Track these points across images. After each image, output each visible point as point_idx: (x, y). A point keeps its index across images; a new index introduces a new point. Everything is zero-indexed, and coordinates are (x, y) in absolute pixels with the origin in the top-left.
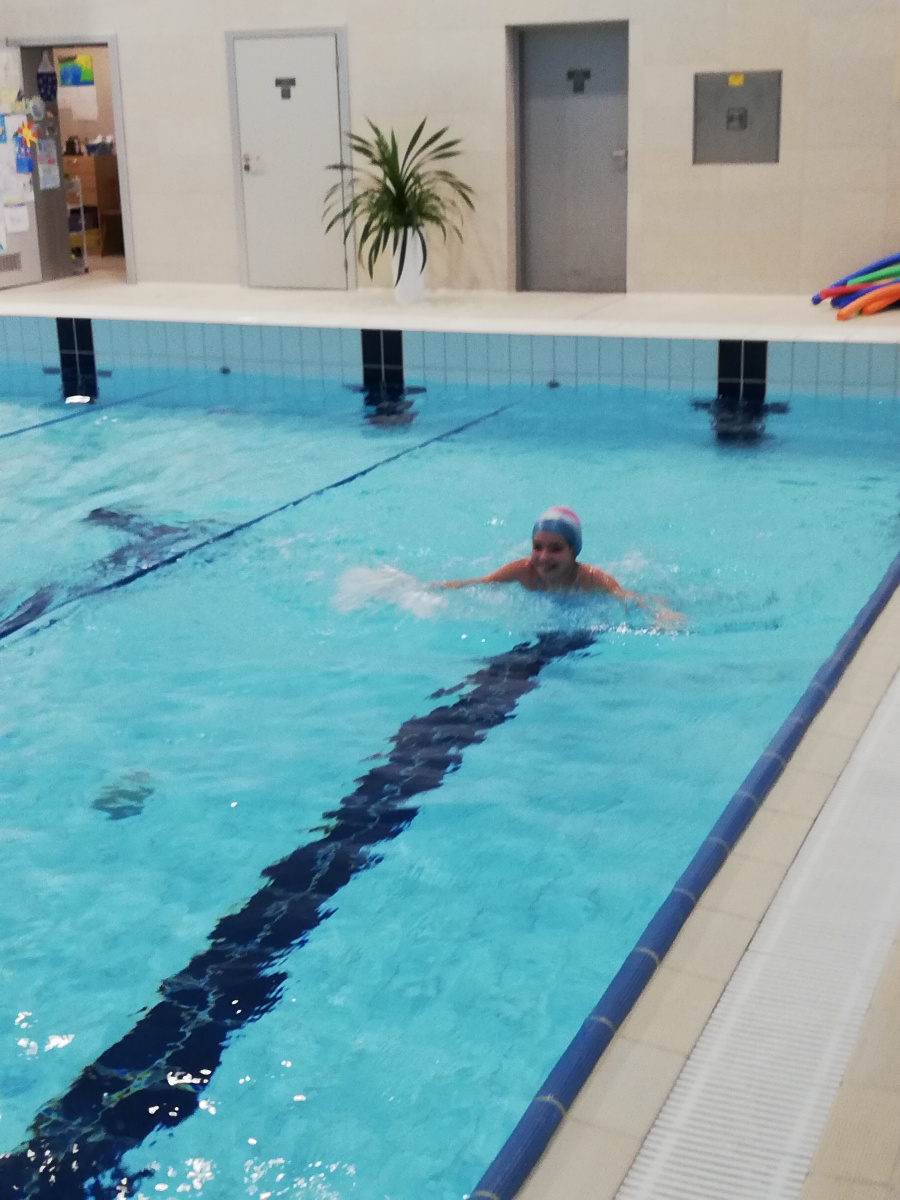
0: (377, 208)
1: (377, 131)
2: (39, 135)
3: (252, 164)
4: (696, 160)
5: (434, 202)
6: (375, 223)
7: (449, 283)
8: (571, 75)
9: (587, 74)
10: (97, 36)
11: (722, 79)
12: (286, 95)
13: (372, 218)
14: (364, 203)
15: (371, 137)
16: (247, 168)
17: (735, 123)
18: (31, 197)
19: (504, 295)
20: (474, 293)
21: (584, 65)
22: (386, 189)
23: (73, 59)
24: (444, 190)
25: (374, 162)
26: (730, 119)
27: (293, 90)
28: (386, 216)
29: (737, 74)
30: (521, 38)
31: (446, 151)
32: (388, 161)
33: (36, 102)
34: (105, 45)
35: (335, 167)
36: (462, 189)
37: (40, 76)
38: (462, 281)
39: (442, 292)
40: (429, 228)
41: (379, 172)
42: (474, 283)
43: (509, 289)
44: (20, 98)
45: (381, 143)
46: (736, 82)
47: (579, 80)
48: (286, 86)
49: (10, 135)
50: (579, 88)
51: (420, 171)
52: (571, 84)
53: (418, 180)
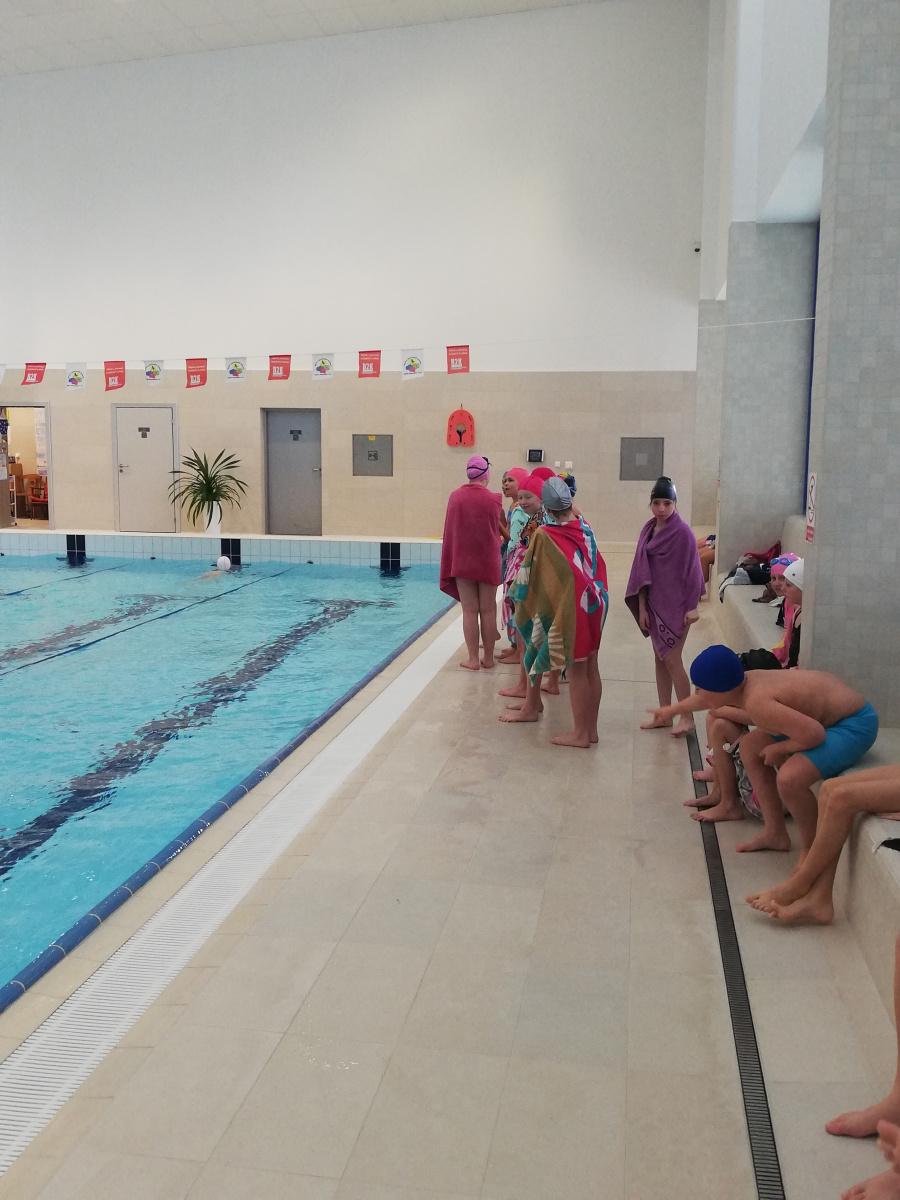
0: (198, 492)
1: (197, 455)
3: (124, 469)
4: (354, 474)
5: (225, 489)
6: (197, 498)
11: (366, 436)
12: (144, 436)
13: (196, 495)
14: (191, 489)
15: (194, 458)
16: (121, 471)
17: (373, 458)
21: (297, 428)
26: (370, 455)
27: (148, 434)
28: (203, 495)
29: (372, 435)
30: (268, 414)
31: (233, 466)
32: (202, 469)
34: (42, 406)
35: (174, 472)
36: (239, 483)
40: (223, 502)
41: (198, 475)
42: (244, 530)
46: (371, 439)
47: (296, 434)
48: (144, 431)
50: (296, 438)
51: (218, 475)
52: (291, 437)
53: (218, 479)
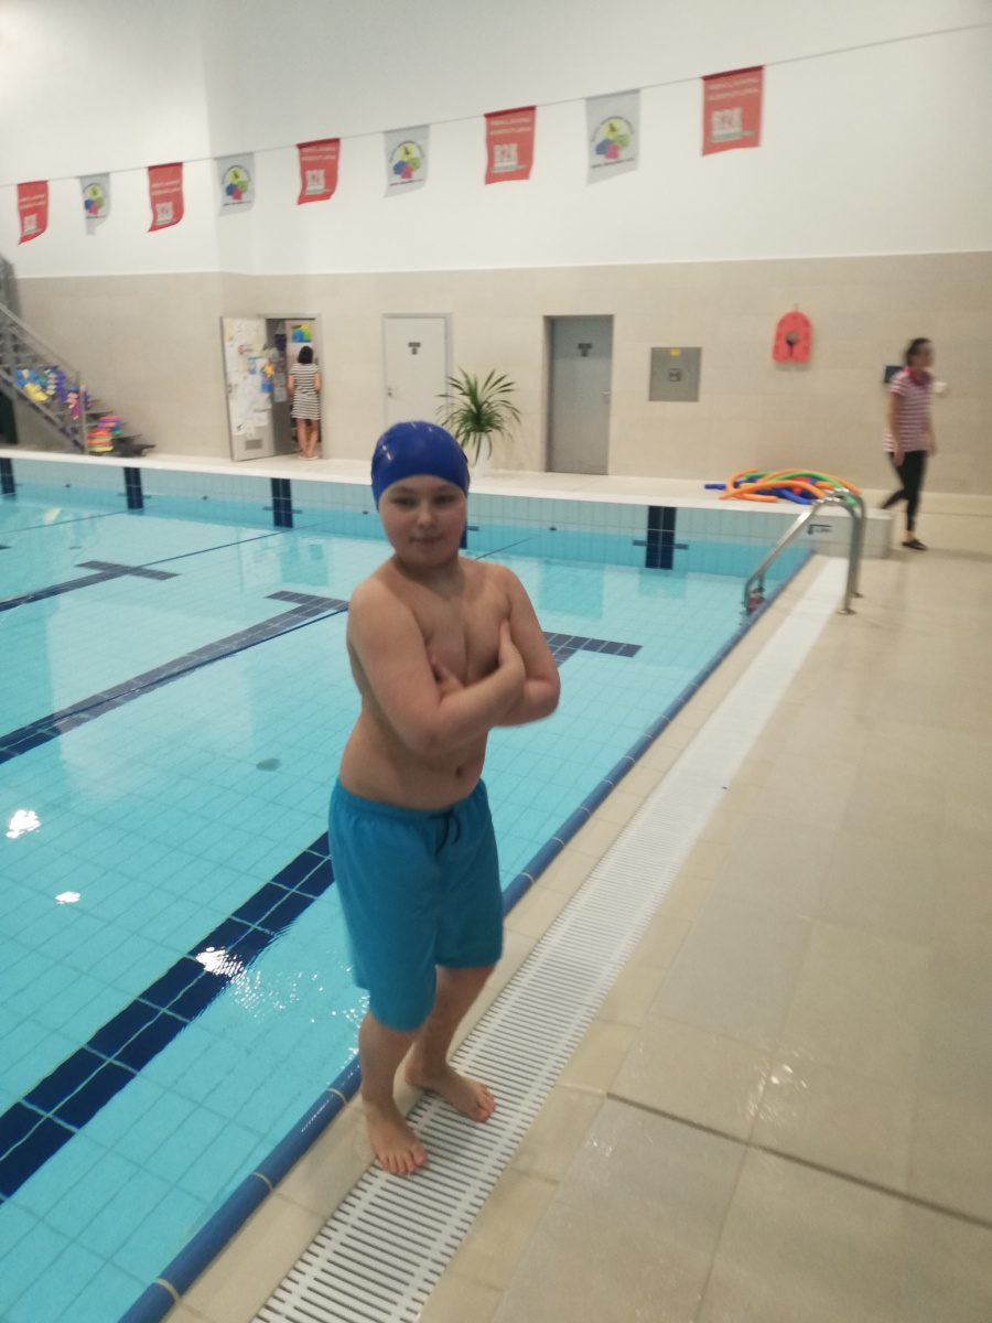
0: (465, 419)
1: (466, 376)
2: (276, 370)
3: (392, 391)
4: (652, 397)
5: (497, 418)
6: (463, 430)
7: (506, 466)
8: (581, 346)
9: (589, 346)
10: (309, 313)
11: (667, 350)
12: (414, 352)
13: (461, 426)
14: (458, 417)
15: (462, 379)
16: (390, 394)
17: (674, 378)
18: (269, 406)
19: (537, 473)
20: (521, 472)
21: (587, 341)
22: (470, 411)
23: (299, 327)
24: (503, 412)
25: (464, 394)
26: (671, 375)
27: (419, 349)
28: (469, 426)
29: (675, 348)
30: (552, 323)
31: (506, 388)
32: (472, 393)
33: (274, 352)
34: (313, 319)
35: (442, 396)
36: (515, 411)
37: (277, 335)
38: (513, 465)
39: (502, 471)
40: (494, 434)
41: (467, 400)
42: (521, 467)
43: (540, 471)
44: (265, 348)
45: (468, 382)
46: (675, 353)
47: (585, 349)
48: (415, 346)
49: (258, 369)
50: (585, 354)
51: (490, 400)
52: (579, 352)
53: (489, 404)
